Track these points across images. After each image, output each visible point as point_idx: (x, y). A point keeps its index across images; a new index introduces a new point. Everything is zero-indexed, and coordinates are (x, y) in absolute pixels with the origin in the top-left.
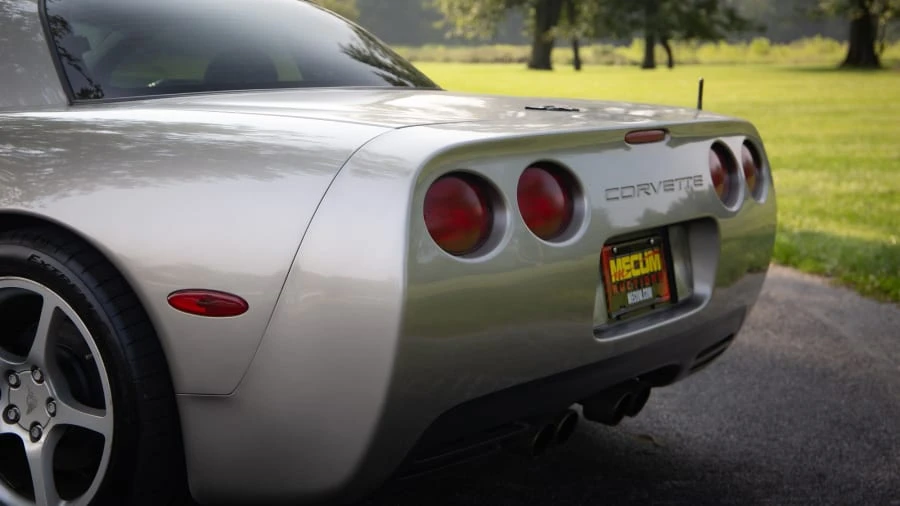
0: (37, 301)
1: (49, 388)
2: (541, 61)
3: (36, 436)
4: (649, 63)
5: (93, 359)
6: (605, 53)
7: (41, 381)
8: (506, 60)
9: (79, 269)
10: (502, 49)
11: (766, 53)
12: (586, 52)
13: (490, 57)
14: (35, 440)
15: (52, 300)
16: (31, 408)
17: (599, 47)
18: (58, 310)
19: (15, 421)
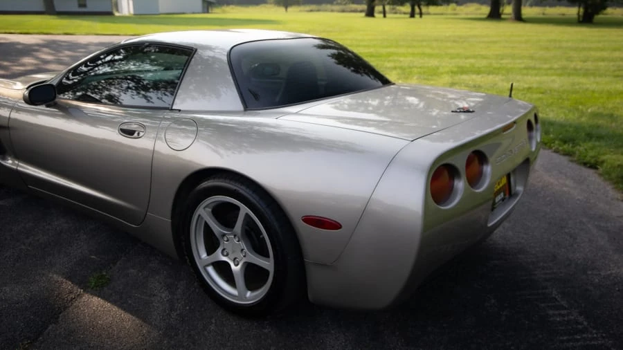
0: (238, 208)
1: (243, 245)
2: (370, 13)
3: (236, 263)
4: (412, 15)
5: (263, 237)
6: (393, 9)
7: (238, 241)
8: (355, 11)
9: (257, 198)
10: (354, 6)
11: (455, 10)
12: (387, 8)
13: (349, 10)
14: (236, 265)
15: (244, 210)
16: (233, 252)
17: (392, 7)
18: (247, 215)
19: (227, 255)
